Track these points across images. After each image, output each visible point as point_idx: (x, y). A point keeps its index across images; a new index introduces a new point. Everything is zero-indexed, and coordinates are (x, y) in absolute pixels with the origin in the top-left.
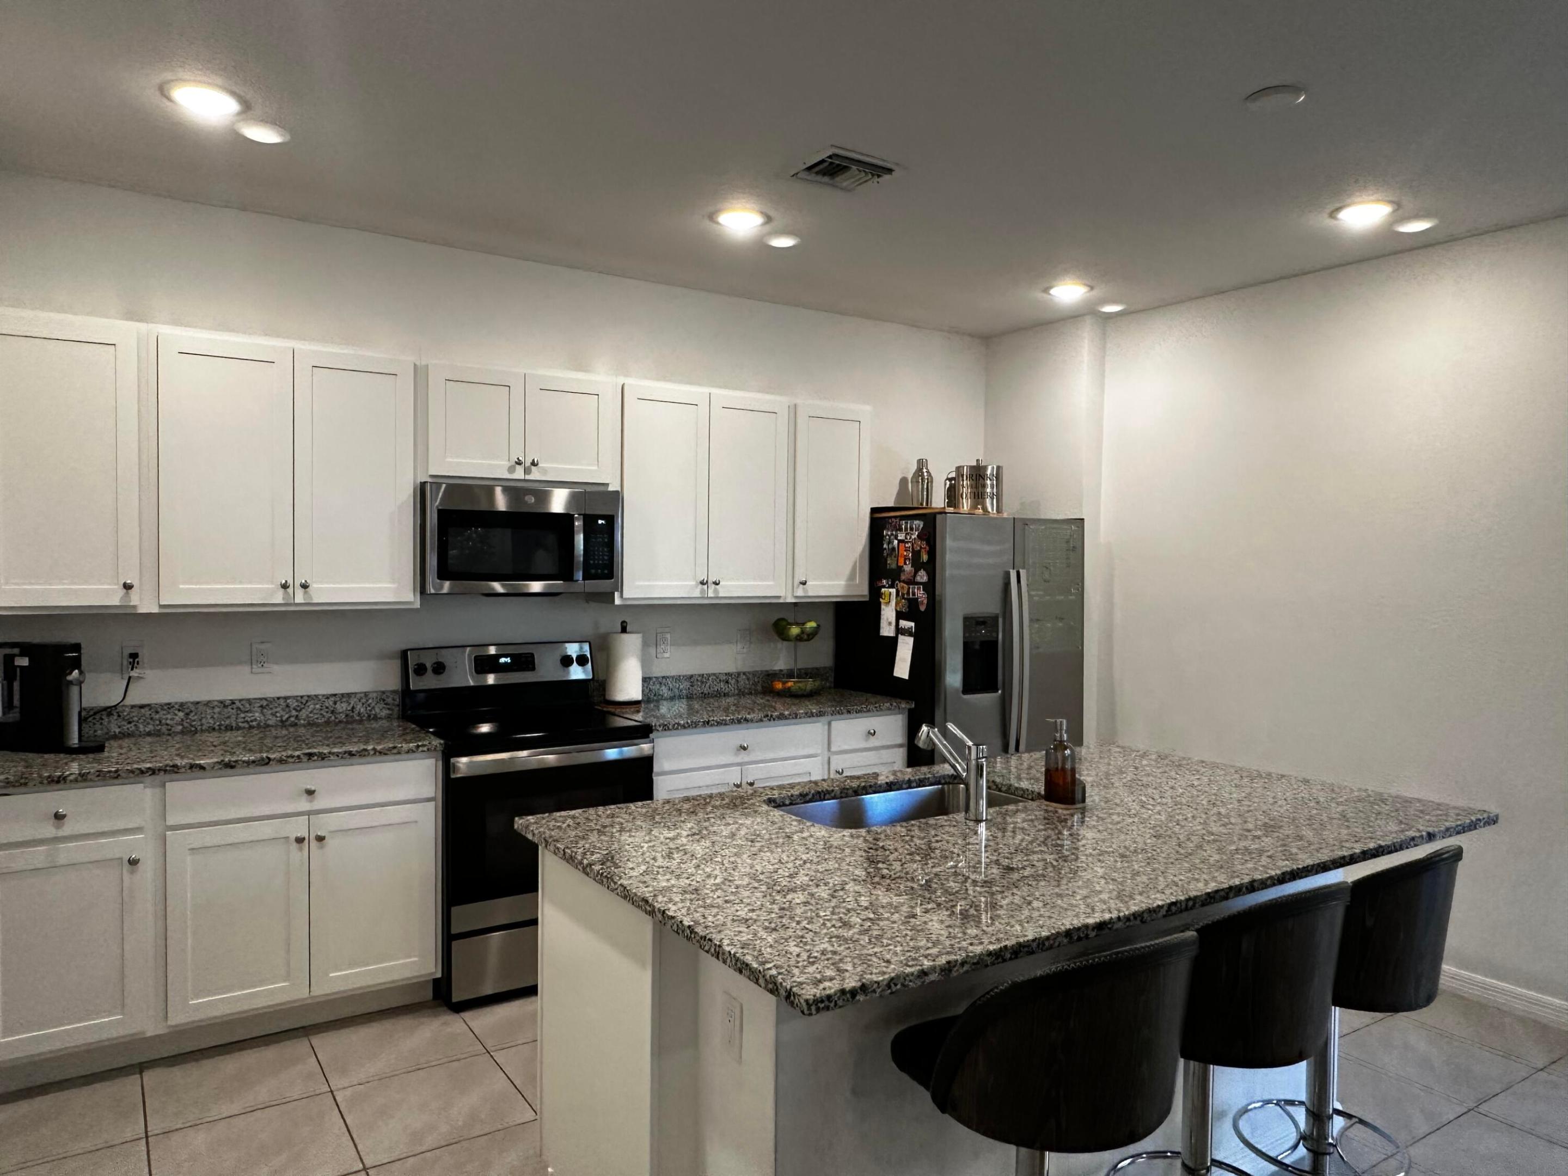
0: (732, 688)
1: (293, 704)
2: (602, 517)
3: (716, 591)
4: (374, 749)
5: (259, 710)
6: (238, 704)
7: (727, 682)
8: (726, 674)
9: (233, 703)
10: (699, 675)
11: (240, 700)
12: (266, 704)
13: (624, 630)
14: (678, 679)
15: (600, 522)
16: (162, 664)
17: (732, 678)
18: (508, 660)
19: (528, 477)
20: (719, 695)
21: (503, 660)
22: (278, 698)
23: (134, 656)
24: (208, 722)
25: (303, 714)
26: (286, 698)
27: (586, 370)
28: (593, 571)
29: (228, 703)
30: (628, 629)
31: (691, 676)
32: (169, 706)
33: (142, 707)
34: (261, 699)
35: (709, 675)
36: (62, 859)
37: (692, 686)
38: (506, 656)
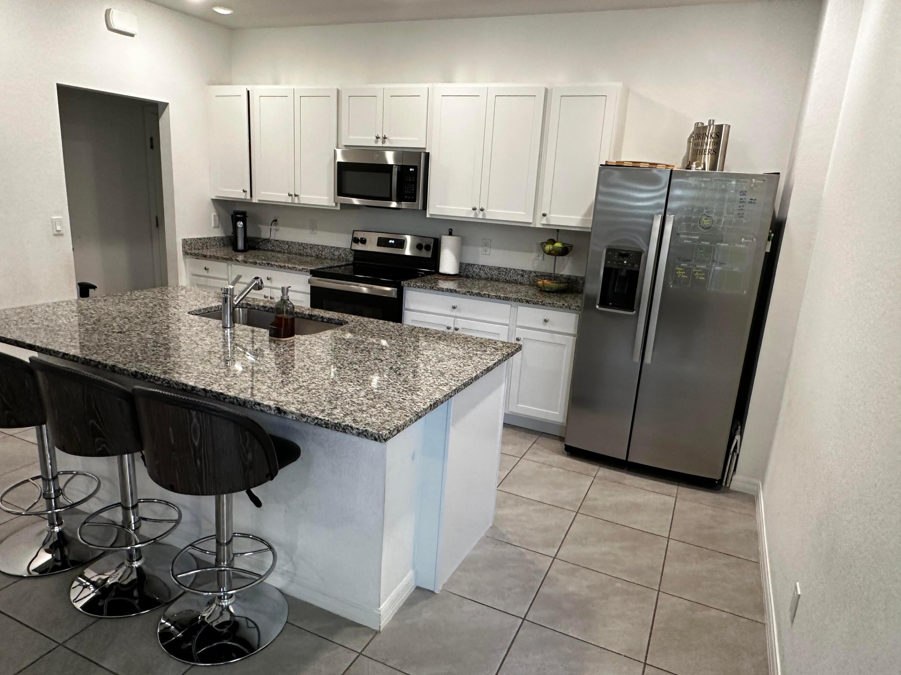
0: (525, 280)
1: (321, 249)
2: (412, 167)
3: (484, 215)
4: (288, 266)
5: (310, 249)
6: (303, 245)
7: (522, 276)
8: (522, 271)
9: (302, 244)
10: (505, 268)
11: (304, 244)
12: (312, 246)
13: (450, 234)
14: (491, 268)
15: (411, 170)
16: (283, 226)
17: (526, 274)
18: (393, 242)
19: (384, 145)
20: (516, 282)
21: (390, 241)
22: (316, 245)
23: (276, 221)
24: (295, 250)
25: (323, 253)
26: (318, 246)
27: (450, 82)
28: (406, 197)
29: (300, 244)
30: (453, 233)
31: (499, 268)
32: (284, 242)
33: (277, 241)
34: (310, 244)
35: (511, 269)
36: (209, 284)
37: (499, 274)
38: (392, 239)
